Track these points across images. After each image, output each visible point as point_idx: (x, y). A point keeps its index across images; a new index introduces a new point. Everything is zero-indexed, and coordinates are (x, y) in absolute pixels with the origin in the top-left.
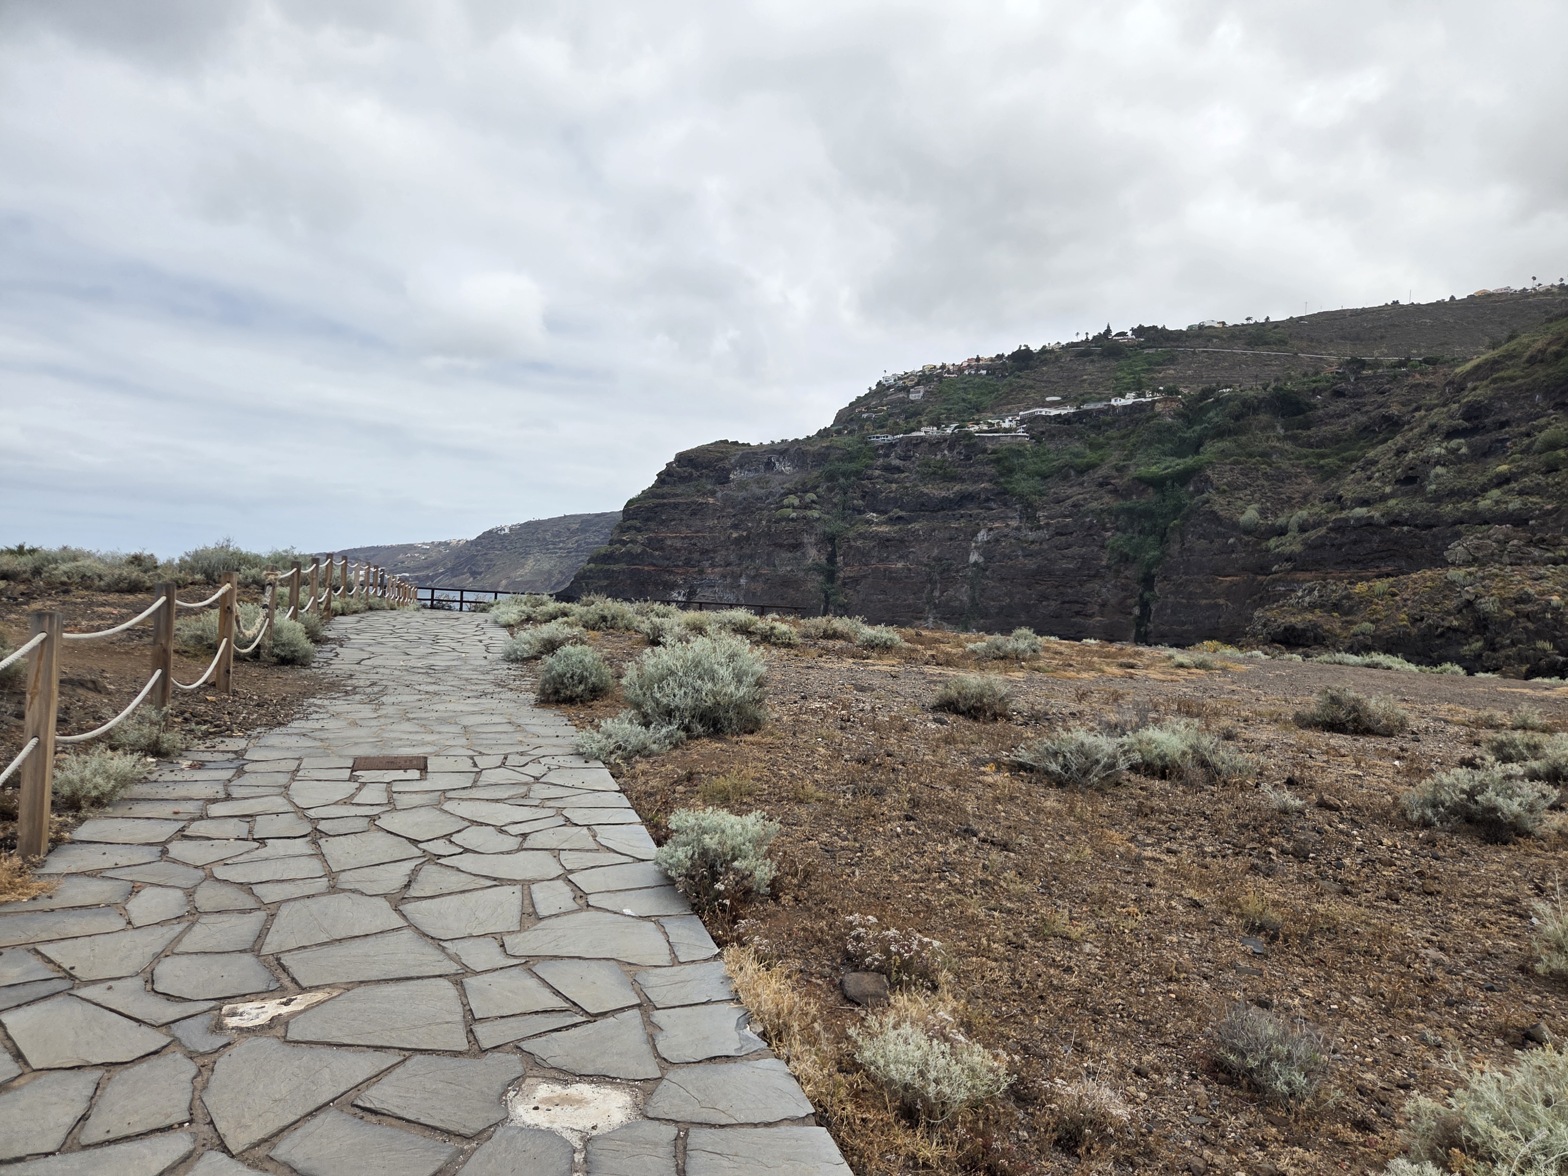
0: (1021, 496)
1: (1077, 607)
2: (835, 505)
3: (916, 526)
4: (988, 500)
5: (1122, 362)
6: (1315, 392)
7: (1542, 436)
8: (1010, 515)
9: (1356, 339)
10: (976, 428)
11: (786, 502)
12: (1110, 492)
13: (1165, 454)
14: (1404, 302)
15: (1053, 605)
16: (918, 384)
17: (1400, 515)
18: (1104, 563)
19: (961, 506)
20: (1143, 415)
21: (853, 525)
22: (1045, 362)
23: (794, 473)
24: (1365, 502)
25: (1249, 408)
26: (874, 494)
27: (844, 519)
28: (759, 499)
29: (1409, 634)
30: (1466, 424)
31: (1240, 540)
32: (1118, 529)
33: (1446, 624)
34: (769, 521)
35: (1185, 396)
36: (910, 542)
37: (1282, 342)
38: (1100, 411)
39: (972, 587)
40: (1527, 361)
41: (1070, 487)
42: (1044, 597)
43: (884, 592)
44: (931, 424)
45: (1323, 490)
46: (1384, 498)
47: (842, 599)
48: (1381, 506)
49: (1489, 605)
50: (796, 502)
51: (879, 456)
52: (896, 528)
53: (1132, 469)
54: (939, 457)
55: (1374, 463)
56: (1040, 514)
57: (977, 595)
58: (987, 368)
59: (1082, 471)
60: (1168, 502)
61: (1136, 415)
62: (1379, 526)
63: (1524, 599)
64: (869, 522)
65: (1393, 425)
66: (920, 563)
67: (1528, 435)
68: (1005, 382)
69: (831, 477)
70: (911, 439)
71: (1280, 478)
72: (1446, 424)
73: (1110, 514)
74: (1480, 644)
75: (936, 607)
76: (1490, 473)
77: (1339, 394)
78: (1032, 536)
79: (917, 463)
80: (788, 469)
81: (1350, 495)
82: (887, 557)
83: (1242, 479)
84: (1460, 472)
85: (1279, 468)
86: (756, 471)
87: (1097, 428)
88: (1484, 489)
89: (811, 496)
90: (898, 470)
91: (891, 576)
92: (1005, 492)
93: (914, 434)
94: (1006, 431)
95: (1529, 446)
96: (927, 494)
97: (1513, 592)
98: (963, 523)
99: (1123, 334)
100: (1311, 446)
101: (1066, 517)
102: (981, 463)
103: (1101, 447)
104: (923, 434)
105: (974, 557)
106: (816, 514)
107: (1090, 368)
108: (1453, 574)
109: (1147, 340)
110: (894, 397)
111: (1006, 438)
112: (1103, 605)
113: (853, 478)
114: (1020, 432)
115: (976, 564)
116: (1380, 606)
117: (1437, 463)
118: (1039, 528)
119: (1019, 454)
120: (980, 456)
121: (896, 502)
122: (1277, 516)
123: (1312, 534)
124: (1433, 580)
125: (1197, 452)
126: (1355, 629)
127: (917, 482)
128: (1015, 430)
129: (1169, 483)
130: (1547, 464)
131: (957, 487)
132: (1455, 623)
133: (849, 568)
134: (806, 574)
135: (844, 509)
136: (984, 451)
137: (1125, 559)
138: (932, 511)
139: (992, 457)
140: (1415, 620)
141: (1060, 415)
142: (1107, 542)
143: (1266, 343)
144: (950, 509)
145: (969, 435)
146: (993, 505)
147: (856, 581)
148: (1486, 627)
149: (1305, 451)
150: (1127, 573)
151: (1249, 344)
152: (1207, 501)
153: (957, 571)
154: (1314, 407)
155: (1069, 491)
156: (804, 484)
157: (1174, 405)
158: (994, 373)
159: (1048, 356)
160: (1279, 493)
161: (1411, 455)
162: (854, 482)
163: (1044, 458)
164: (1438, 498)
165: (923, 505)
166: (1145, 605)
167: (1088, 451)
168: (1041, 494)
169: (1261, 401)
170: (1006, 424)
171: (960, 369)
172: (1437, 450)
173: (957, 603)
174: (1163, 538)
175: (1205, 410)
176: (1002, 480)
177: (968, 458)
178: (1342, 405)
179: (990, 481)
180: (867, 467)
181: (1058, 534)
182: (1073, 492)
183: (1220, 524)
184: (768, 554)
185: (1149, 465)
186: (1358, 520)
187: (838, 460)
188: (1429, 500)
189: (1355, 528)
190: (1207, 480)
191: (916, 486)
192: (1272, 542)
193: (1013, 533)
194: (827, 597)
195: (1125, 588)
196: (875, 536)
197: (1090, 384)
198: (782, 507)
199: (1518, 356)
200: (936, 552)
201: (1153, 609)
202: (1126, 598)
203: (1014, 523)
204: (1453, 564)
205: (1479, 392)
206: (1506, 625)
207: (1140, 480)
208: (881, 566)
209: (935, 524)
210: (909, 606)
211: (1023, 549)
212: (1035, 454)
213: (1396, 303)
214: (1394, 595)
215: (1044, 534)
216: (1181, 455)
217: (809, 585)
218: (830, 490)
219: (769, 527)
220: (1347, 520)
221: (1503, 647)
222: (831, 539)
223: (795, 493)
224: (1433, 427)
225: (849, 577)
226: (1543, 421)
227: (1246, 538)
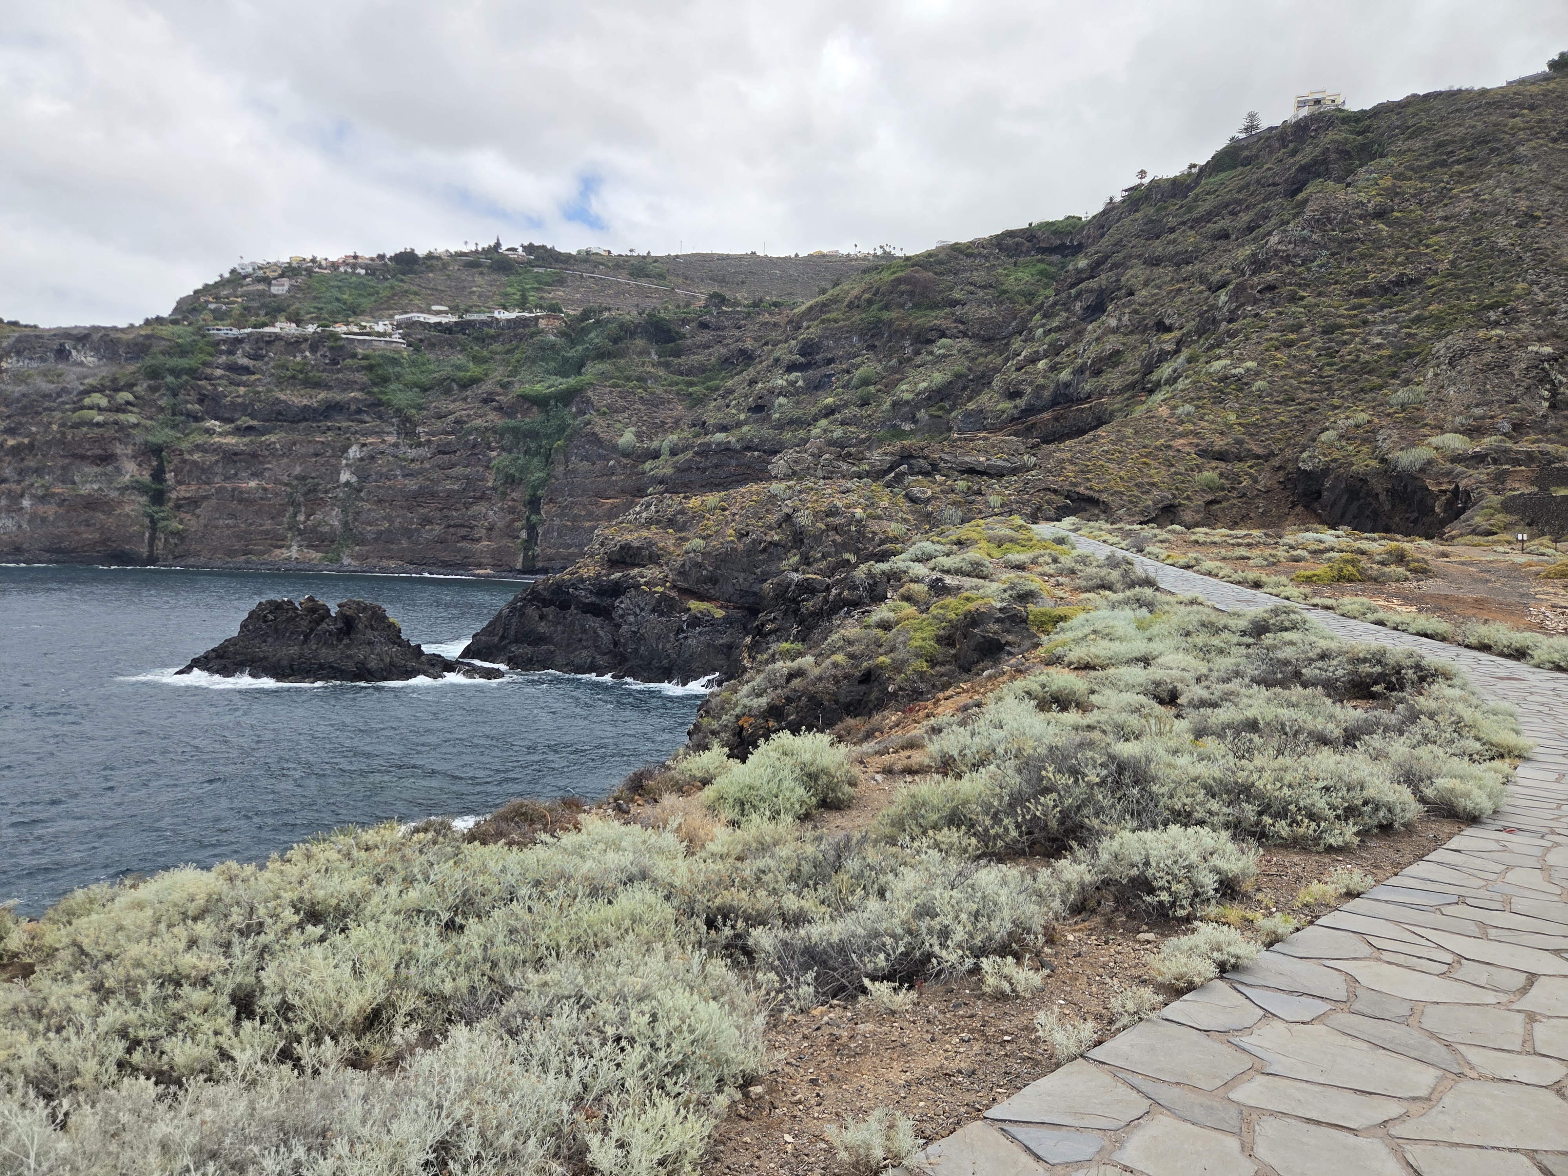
0: (399, 411)
1: (463, 532)
2: (161, 409)
3: (273, 438)
4: (359, 411)
5: (512, 278)
6: (684, 322)
7: (858, 373)
8: (386, 429)
9: (723, 281)
10: (344, 328)
11: (87, 401)
12: (495, 409)
13: (548, 372)
14: (760, 253)
15: (438, 529)
16: (282, 276)
17: (751, 441)
18: (490, 484)
19: (327, 418)
20: (527, 331)
21: (188, 435)
22: (431, 268)
23: (98, 367)
24: (724, 428)
25: (627, 331)
26: (216, 399)
27: (174, 427)
28: (46, 396)
29: (736, 550)
30: (802, 360)
31: (619, 462)
32: (503, 449)
33: (768, 539)
34: (63, 425)
35: (568, 315)
36: (265, 457)
37: (661, 276)
38: (483, 323)
39: (344, 511)
40: (848, 306)
41: (454, 401)
42: (427, 521)
43: (232, 516)
44: (289, 320)
45: (690, 417)
46: (739, 425)
47: (175, 525)
48: (737, 432)
49: (803, 519)
50: (104, 402)
51: (222, 352)
52: (246, 440)
53: (517, 385)
54: (299, 359)
55: (731, 392)
56: (420, 429)
57: (350, 518)
58: (366, 267)
59: (466, 384)
60: (552, 422)
61: (520, 330)
62: (735, 451)
63: (833, 512)
64: (209, 432)
65: (747, 357)
66: (277, 482)
67: (848, 372)
68: (387, 284)
69: (154, 374)
70: (263, 335)
71: (655, 403)
72: (787, 358)
73: (495, 432)
74: (797, 558)
75: (300, 533)
76: (820, 405)
77: (704, 326)
78: (412, 453)
79: (272, 364)
80: (90, 360)
81: (712, 421)
82: (236, 474)
83: (621, 403)
84: (798, 403)
85: (653, 393)
86: (42, 359)
87: (481, 340)
88: (815, 420)
89: (126, 396)
90: (247, 370)
91: (244, 499)
92: (379, 403)
93: (267, 329)
94: (379, 334)
95: (849, 381)
96: (285, 402)
97: (823, 506)
98: (330, 436)
99: (514, 250)
100: (681, 374)
101: (448, 433)
102: (349, 368)
103: (484, 361)
104: (277, 330)
105: (345, 476)
106: (132, 419)
107: (478, 279)
108: (776, 487)
109: (537, 258)
110: (250, 288)
111: (380, 344)
112: (490, 529)
113: (185, 377)
114: (396, 337)
115: (347, 484)
116: (711, 521)
117: (780, 394)
118: (420, 445)
119: (394, 362)
120: (349, 361)
121: (245, 409)
122: (651, 440)
123: (682, 458)
124: (758, 494)
125: (579, 373)
126: (687, 546)
127: (271, 387)
128: (390, 335)
129: (552, 402)
130: (861, 398)
131: (322, 395)
132: (776, 538)
133: (183, 487)
134: (122, 494)
135: (174, 414)
136: (354, 356)
137: (511, 481)
138: (292, 422)
139: (364, 363)
140: (742, 535)
141: (440, 323)
142: (494, 462)
143: (647, 276)
144: (314, 419)
145: (335, 336)
146: (366, 418)
147: (194, 503)
148: (802, 541)
149: (676, 378)
150: (514, 495)
151: (632, 275)
152: (589, 423)
153: (326, 492)
154: (683, 337)
155: (452, 407)
156: (114, 380)
157: (557, 323)
158: (373, 274)
159: (435, 262)
160: (653, 418)
161: (760, 385)
162: (187, 382)
163: (423, 368)
164: (780, 426)
165: (279, 413)
166: (532, 528)
167: (471, 364)
168: (420, 408)
169: (638, 326)
170: (380, 328)
171: (334, 266)
172: (780, 382)
173: (327, 529)
174: (548, 459)
175: (585, 331)
176: (376, 390)
177: (334, 362)
178: (706, 336)
179: (362, 390)
180: (205, 364)
181: (440, 452)
182: (457, 408)
183: (601, 447)
184: (63, 468)
185: (533, 383)
186: (718, 444)
187: (163, 353)
188: (774, 428)
189: (716, 452)
190: (588, 401)
191: (271, 391)
192: (648, 465)
193: (391, 450)
194: (154, 522)
195: (512, 509)
196: (217, 449)
197: (479, 297)
198: (82, 408)
199: (841, 301)
200: (298, 470)
201: (540, 531)
202: (513, 521)
203: (391, 439)
204: (776, 477)
205: (811, 331)
206: (818, 538)
207: (524, 397)
208: (228, 486)
209: (296, 437)
210: (267, 532)
211: (402, 468)
212: (413, 363)
213: (754, 253)
214: (724, 509)
215: (423, 452)
216: (566, 375)
217: (127, 509)
218: (153, 389)
219: (63, 434)
220: (709, 445)
221: (816, 560)
222: (157, 451)
223: (101, 391)
224: (777, 360)
225: (185, 498)
226: (859, 360)
227: (625, 461)
